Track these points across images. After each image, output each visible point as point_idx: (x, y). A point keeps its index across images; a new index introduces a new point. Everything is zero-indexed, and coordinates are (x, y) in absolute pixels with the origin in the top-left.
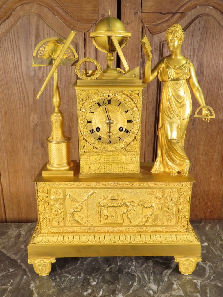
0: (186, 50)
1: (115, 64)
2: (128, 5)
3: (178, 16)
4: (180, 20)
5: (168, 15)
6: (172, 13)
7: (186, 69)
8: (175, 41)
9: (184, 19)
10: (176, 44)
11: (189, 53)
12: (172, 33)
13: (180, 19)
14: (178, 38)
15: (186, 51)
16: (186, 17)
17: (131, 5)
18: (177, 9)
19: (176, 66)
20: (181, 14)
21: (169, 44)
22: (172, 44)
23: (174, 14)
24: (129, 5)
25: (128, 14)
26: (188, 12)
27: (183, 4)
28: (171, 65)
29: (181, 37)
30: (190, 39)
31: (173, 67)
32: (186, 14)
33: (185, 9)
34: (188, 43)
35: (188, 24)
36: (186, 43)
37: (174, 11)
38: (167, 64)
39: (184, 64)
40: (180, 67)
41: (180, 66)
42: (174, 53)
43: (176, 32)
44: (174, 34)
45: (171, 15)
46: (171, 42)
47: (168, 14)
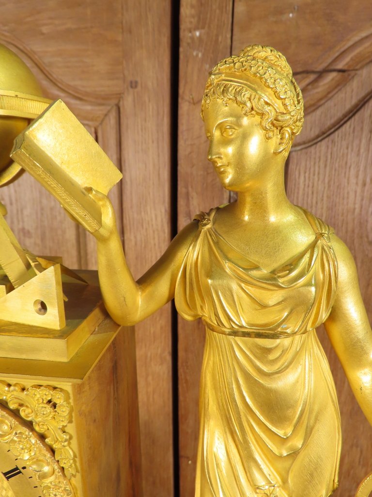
0: (352, 168)
1: (164, 201)
2: (195, 54)
3: (333, 79)
4: (336, 90)
5: (304, 78)
6: (313, 72)
7: (309, 284)
8: (245, 137)
9: (348, 88)
10: (254, 147)
11: (361, 177)
12: (225, 91)
13: (336, 87)
14: (262, 115)
15: (353, 172)
16: (355, 84)
17: (203, 55)
18: (329, 60)
19: (257, 268)
20: (341, 74)
21: (215, 149)
22: (230, 150)
23: (321, 74)
24: (197, 55)
25: (195, 78)
26: (362, 68)
27: (346, 47)
28: (227, 258)
29: (282, 109)
30: (364, 141)
31: (241, 272)
32: (356, 74)
33: (352, 59)
34: (359, 150)
35: (360, 101)
36: (352, 150)
37: (320, 67)
38: (210, 248)
39: (301, 256)
40: (273, 272)
41: (275, 265)
42: (248, 199)
43: (256, 83)
44: (238, 93)
45: (312, 77)
46: (226, 142)
47: (305, 75)
